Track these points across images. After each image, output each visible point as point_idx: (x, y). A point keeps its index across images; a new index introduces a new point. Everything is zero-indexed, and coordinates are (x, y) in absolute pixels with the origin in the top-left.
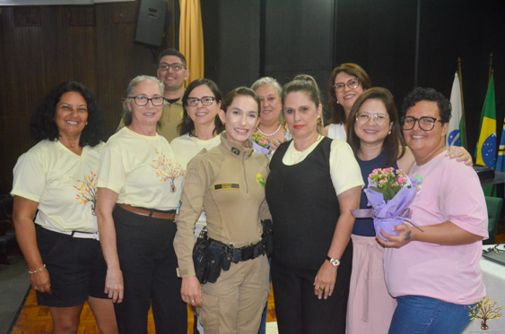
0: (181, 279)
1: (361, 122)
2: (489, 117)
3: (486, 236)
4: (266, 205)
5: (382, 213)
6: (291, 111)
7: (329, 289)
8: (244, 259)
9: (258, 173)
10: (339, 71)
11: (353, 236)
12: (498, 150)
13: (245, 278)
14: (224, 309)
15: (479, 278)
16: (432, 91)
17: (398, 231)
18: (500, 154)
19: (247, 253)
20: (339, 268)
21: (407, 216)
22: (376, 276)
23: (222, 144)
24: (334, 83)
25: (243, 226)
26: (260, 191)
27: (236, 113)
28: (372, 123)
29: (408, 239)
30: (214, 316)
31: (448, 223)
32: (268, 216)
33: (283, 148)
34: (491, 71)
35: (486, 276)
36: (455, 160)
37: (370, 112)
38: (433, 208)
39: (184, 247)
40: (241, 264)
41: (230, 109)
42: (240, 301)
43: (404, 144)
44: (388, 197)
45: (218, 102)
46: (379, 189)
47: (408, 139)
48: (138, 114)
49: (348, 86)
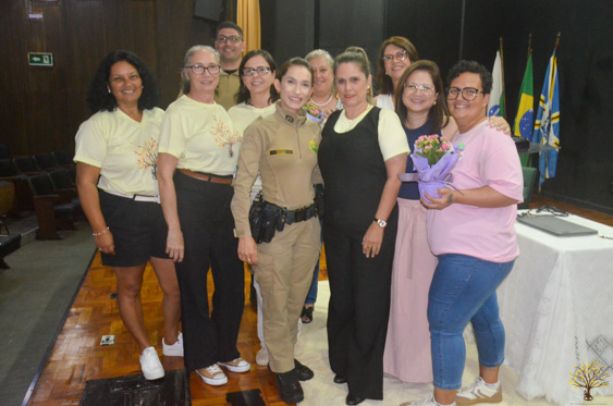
0: (238, 239)
1: (408, 92)
2: (527, 93)
3: (521, 199)
4: (318, 170)
5: (427, 177)
6: (342, 81)
7: (376, 249)
8: (296, 221)
9: (311, 140)
10: (388, 44)
11: (399, 199)
12: (534, 124)
13: (298, 238)
14: (278, 267)
15: (514, 239)
16: (475, 64)
17: (441, 195)
18: (536, 128)
19: (300, 215)
20: (386, 229)
21: (450, 180)
22: (420, 237)
23: (277, 111)
24: (383, 55)
25: (297, 190)
26: (313, 157)
27: (290, 82)
28: (418, 94)
29: (450, 201)
30: (269, 273)
31: (486, 187)
32: (320, 180)
33: (335, 116)
34: (530, 50)
35: (519, 238)
36: (494, 129)
37: (417, 82)
38: (473, 173)
39: (241, 209)
40: (294, 225)
41: (285, 78)
42: (293, 260)
43: (448, 114)
44: (432, 162)
45: (272, 72)
46: (424, 155)
48: (196, 83)
49: (396, 58)
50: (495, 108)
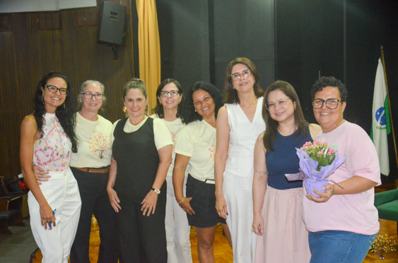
6: (130, 100)
7: (152, 209)
45: (180, 94)
47: (317, 116)
48: (86, 105)
49: (242, 75)
50: (381, 110)
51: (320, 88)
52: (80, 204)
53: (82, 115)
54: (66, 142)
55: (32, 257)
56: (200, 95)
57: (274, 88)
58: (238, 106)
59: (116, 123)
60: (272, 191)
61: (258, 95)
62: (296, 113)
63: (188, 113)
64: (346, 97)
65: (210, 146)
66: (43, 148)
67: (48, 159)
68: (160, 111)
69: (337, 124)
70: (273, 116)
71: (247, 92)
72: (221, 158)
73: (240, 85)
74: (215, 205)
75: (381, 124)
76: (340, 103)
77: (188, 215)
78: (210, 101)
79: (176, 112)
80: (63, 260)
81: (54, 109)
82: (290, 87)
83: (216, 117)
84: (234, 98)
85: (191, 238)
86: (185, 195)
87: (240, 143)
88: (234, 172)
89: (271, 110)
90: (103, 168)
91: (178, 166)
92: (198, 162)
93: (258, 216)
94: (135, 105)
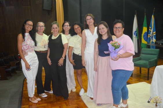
2: (145, 27)
18: (149, 37)
34: (145, 14)
47: (115, 33)
48: (39, 30)
49: (90, 20)
50: (135, 32)
51: (115, 24)
52: (38, 62)
53: (38, 33)
54: (33, 42)
55: (24, 80)
56: (76, 27)
57: (101, 24)
58: (89, 30)
59: (49, 36)
60: (100, 57)
61: (95, 26)
62: (108, 32)
63: (73, 33)
64: (124, 26)
65: (80, 43)
66: (25, 45)
67: (27, 48)
68: (63, 32)
69: (121, 35)
70: (100, 33)
71: (91, 25)
72: (83, 47)
73: (89, 23)
74: (81, 62)
75: (136, 36)
76: (122, 28)
77: (73, 66)
78: (80, 28)
79: (69, 32)
80: (34, 81)
81: (28, 31)
82: (106, 23)
83: (82, 33)
84: (87, 27)
85: (75, 73)
86: (72, 59)
87: (89, 42)
88: (87, 52)
89: (100, 31)
90: (46, 51)
91: (70, 50)
92: (76, 48)
93: (96, 66)
94: (55, 30)
